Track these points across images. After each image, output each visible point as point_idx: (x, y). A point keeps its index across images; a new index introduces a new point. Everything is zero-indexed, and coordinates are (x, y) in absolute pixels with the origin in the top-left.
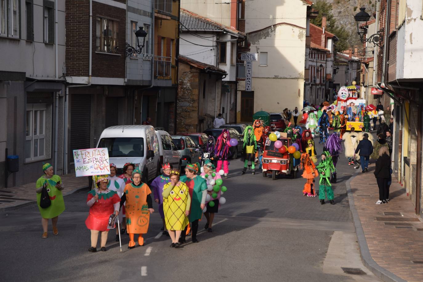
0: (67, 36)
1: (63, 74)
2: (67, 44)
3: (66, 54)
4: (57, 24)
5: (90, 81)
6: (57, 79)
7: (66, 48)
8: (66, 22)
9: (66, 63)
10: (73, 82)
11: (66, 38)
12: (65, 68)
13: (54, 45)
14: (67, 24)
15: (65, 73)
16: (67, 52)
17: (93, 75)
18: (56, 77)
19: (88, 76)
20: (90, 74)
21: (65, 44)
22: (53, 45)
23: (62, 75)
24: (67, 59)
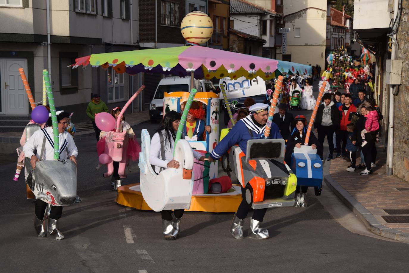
0: (140, 14)
1: (138, 41)
2: (140, 20)
3: (139, 27)
4: (131, 5)
5: (156, 46)
6: (132, 44)
7: (140, 23)
8: (139, 4)
9: (139, 33)
10: (145, 47)
11: (139, 15)
12: (138, 37)
13: (130, 20)
14: (140, 5)
15: (139, 40)
16: (140, 26)
17: (158, 41)
18: (131, 43)
19: (155, 42)
20: (156, 41)
21: (138, 20)
22: (128, 20)
23: (136, 42)
24: (140, 30)
